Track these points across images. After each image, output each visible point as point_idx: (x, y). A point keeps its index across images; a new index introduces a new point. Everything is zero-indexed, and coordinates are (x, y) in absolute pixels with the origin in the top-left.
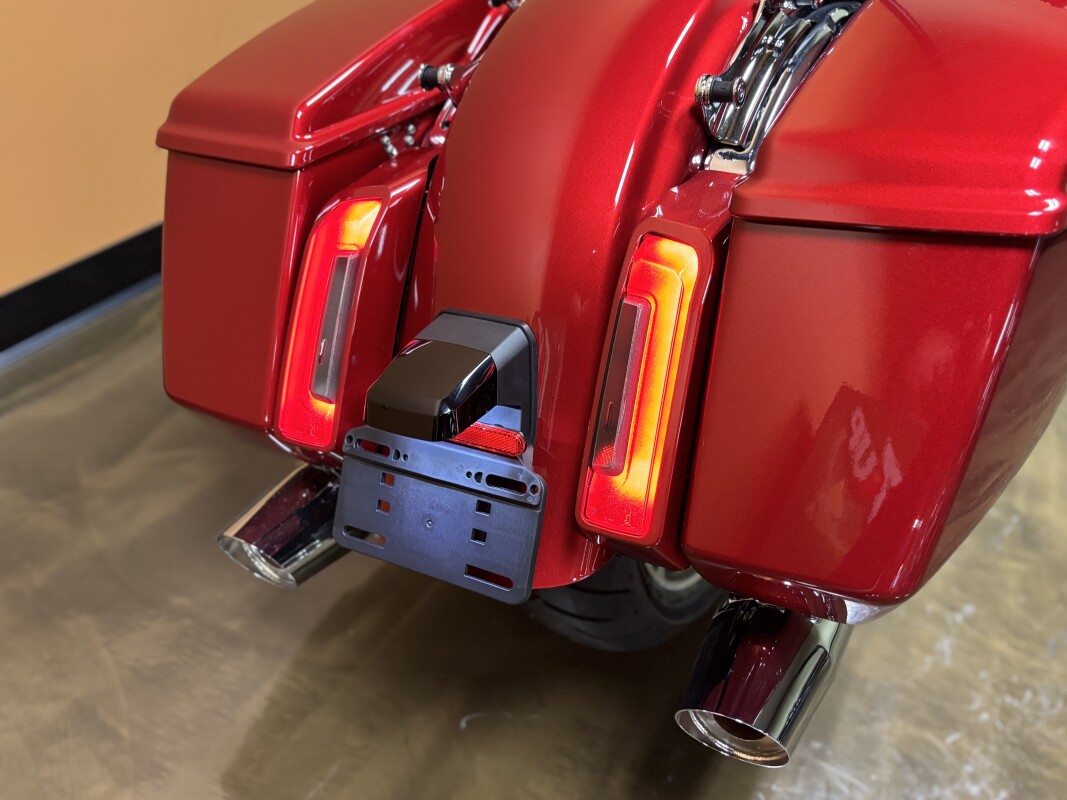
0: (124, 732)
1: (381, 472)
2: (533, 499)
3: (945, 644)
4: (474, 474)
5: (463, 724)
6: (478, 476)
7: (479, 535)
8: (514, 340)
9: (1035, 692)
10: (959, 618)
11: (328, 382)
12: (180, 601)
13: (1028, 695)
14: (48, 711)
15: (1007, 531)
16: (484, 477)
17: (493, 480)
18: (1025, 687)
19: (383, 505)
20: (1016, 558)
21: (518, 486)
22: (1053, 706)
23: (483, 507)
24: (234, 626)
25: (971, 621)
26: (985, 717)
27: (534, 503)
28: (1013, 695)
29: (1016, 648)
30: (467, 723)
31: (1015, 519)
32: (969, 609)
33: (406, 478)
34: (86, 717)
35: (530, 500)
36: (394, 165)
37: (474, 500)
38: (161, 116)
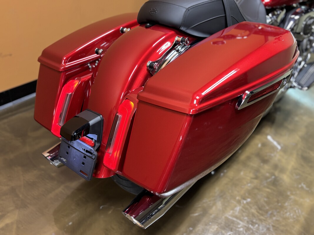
0: (21, 196)
1: (68, 145)
2: (94, 157)
3: (238, 208)
4: (84, 149)
5: (101, 208)
6: (84, 150)
7: (83, 163)
8: (98, 118)
9: (259, 225)
10: (245, 202)
11: (61, 122)
12: (42, 167)
13: (257, 226)
14: (5, 188)
15: (269, 180)
16: (85, 150)
17: (87, 151)
18: (256, 223)
19: (67, 153)
20: (268, 188)
21: (91, 153)
22: (263, 230)
23: (85, 157)
24: (53, 174)
25: (247, 203)
26: (241, 229)
27: (93, 158)
28: (252, 225)
29: (258, 212)
30: (102, 208)
31: (273, 177)
32: (249, 200)
33: (72, 147)
34: (13, 191)
35: (93, 157)
36: (90, 70)
37: (83, 155)
38: (40, 54)
